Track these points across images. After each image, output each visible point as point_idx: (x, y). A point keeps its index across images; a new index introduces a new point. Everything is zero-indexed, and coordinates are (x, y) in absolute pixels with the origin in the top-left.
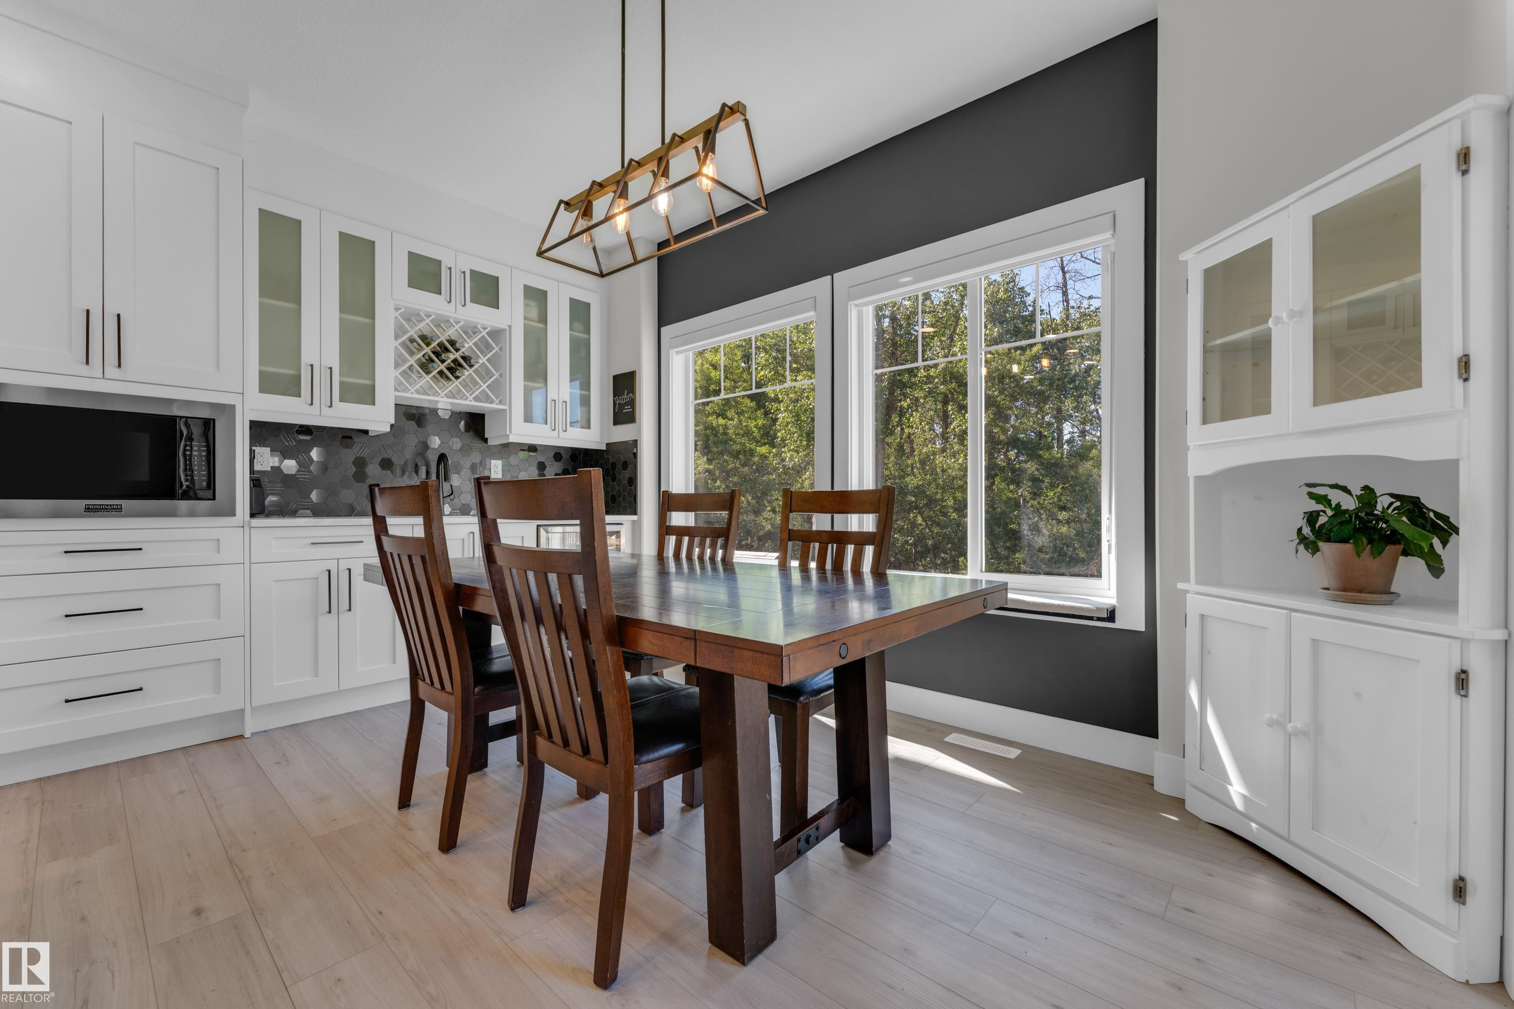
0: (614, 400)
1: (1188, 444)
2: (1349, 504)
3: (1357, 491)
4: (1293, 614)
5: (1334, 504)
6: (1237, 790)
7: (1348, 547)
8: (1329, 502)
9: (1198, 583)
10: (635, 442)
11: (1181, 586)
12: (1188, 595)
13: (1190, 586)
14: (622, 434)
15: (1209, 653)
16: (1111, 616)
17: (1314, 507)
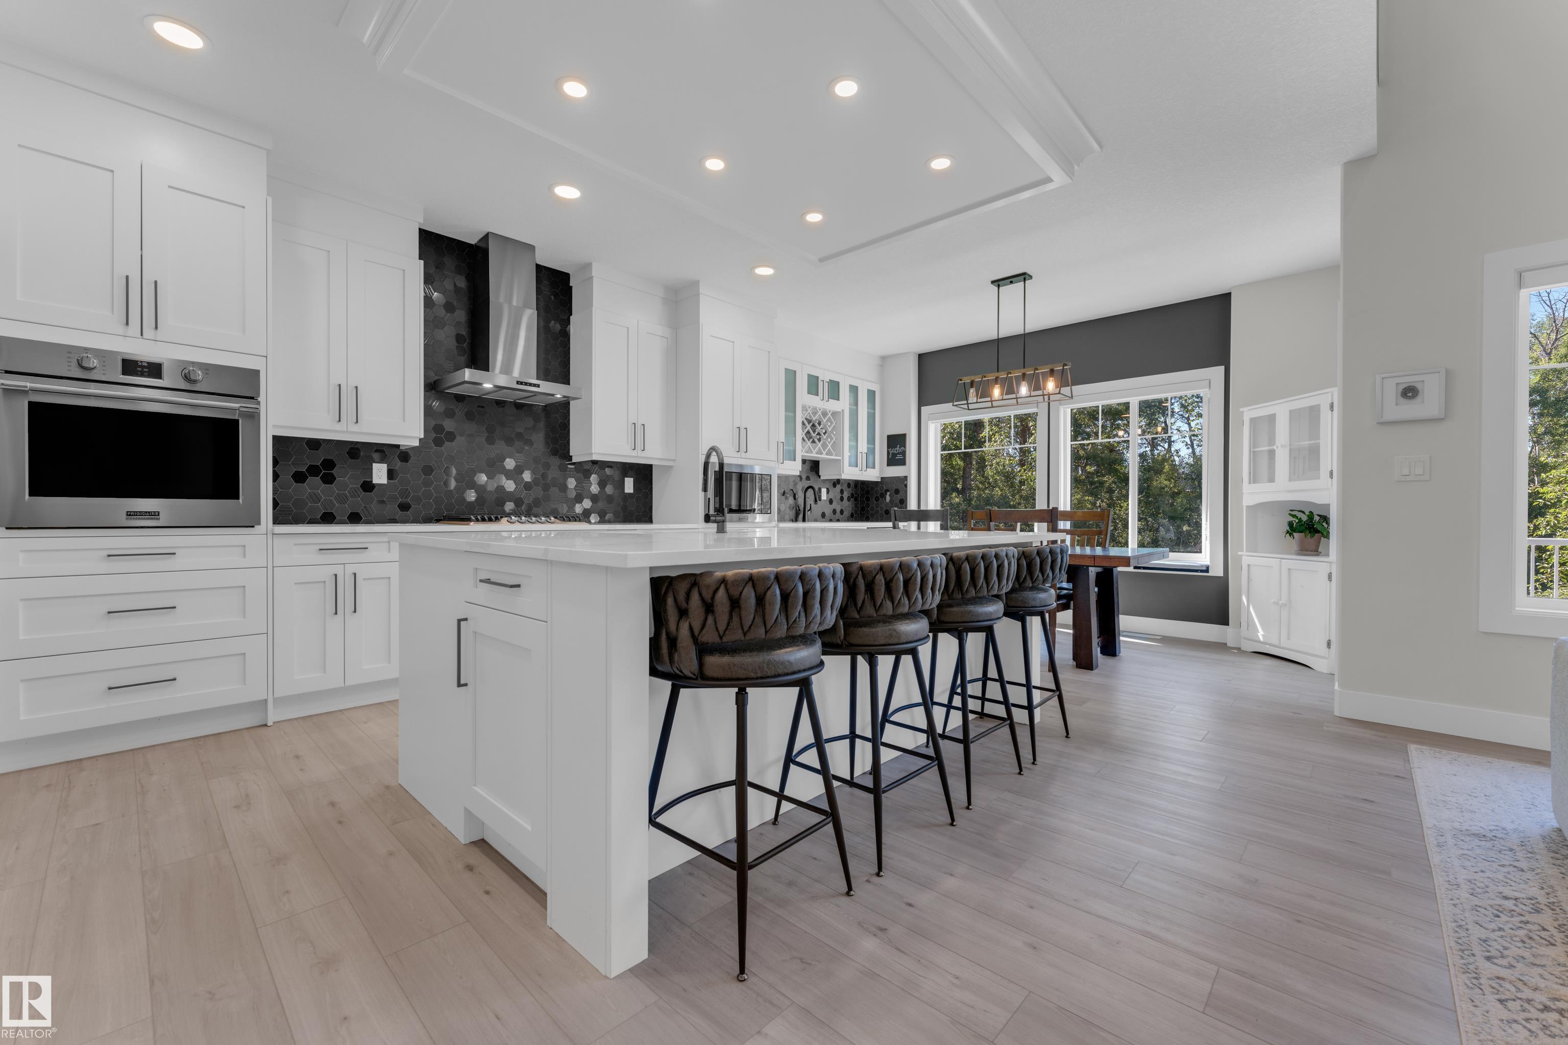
0: (888, 451)
1: (1243, 491)
2: (1304, 518)
3: (1307, 513)
4: (1282, 560)
5: (1299, 518)
6: (1261, 634)
7: (1302, 534)
8: (1297, 517)
9: (1247, 551)
10: (906, 478)
11: (1240, 553)
12: (1243, 557)
13: (1244, 553)
14: (895, 472)
15: (1251, 580)
16: (1207, 571)
17: (1291, 519)
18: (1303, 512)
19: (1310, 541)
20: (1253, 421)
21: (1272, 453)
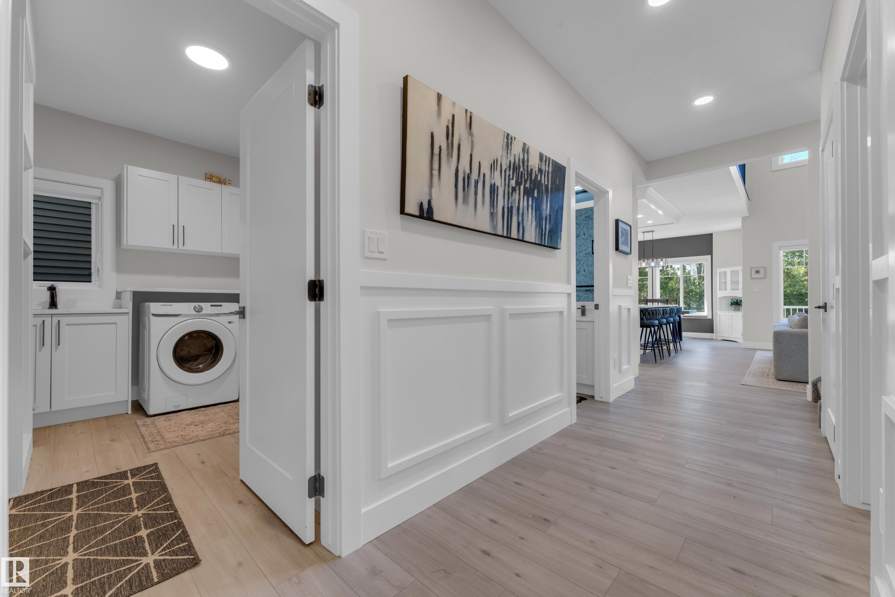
1: (717, 293)
2: (735, 301)
4: (729, 313)
6: (723, 334)
7: (735, 305)
9: (719, 311)
11: (717, 311)
12: (718, 313)
15: (720, 319)
16: (706, 317)
17: (732, 301)
18: (735, 299)
19: (737, 307)
20: (720, 272)
21: (725, 282)
